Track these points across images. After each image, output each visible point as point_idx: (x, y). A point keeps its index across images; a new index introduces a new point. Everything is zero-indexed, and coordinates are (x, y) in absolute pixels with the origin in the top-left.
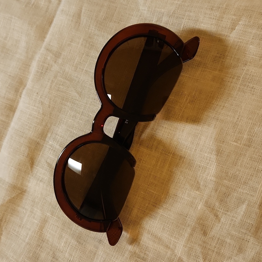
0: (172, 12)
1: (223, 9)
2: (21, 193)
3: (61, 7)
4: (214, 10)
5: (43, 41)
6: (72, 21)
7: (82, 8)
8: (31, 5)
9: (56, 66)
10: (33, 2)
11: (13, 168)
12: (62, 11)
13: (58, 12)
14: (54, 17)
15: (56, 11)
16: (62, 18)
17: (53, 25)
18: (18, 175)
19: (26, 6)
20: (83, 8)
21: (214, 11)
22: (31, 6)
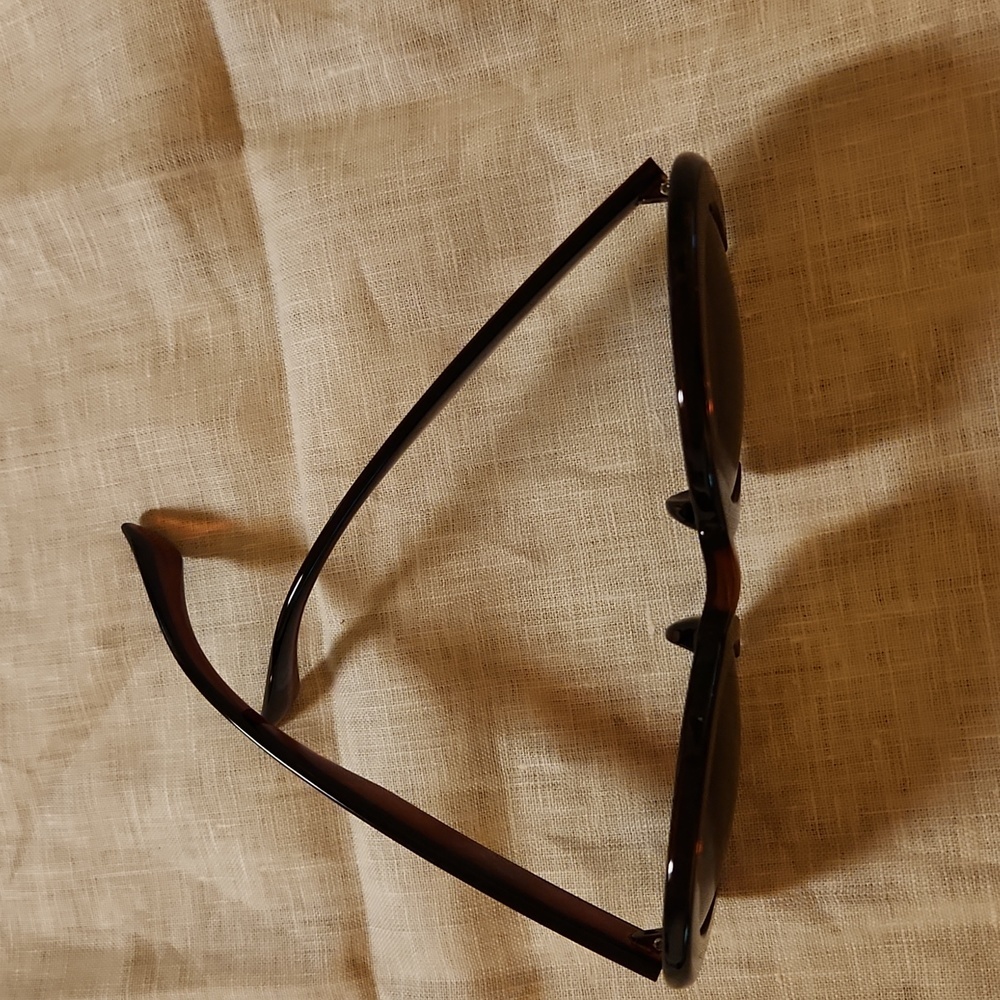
0: (694, 119)
1: (873, 20)
2: (528, 991)
3: (284, 305)
4: (844, 38)
5: (290, 450)
6: (352, 331)
7: (359, 272)
8: (172, 357)
9: (386, 506)
10: (171, 344)
11: (450, 929)
12: (297, 315)
13: (284, 330)
14: (277, 351)
15: (271, 326)
16: (308, 340)
17: (291, 381)
18: (480, 941)
19: (156, 370)
20: (365, 267)
21: (844, 44)
22: (172, 359)
